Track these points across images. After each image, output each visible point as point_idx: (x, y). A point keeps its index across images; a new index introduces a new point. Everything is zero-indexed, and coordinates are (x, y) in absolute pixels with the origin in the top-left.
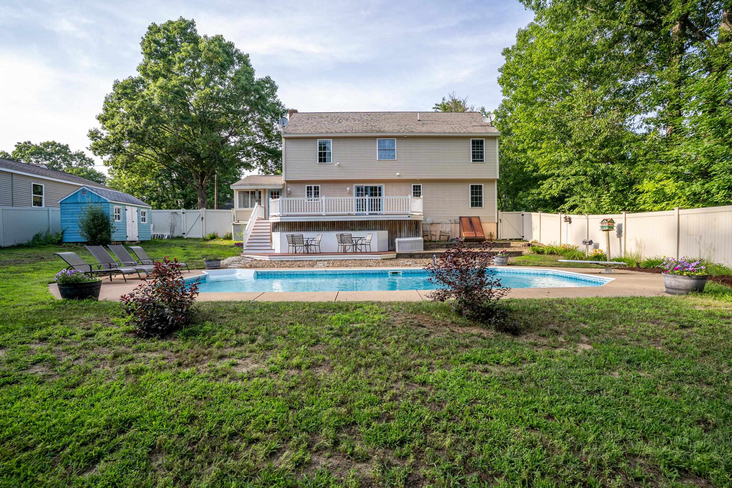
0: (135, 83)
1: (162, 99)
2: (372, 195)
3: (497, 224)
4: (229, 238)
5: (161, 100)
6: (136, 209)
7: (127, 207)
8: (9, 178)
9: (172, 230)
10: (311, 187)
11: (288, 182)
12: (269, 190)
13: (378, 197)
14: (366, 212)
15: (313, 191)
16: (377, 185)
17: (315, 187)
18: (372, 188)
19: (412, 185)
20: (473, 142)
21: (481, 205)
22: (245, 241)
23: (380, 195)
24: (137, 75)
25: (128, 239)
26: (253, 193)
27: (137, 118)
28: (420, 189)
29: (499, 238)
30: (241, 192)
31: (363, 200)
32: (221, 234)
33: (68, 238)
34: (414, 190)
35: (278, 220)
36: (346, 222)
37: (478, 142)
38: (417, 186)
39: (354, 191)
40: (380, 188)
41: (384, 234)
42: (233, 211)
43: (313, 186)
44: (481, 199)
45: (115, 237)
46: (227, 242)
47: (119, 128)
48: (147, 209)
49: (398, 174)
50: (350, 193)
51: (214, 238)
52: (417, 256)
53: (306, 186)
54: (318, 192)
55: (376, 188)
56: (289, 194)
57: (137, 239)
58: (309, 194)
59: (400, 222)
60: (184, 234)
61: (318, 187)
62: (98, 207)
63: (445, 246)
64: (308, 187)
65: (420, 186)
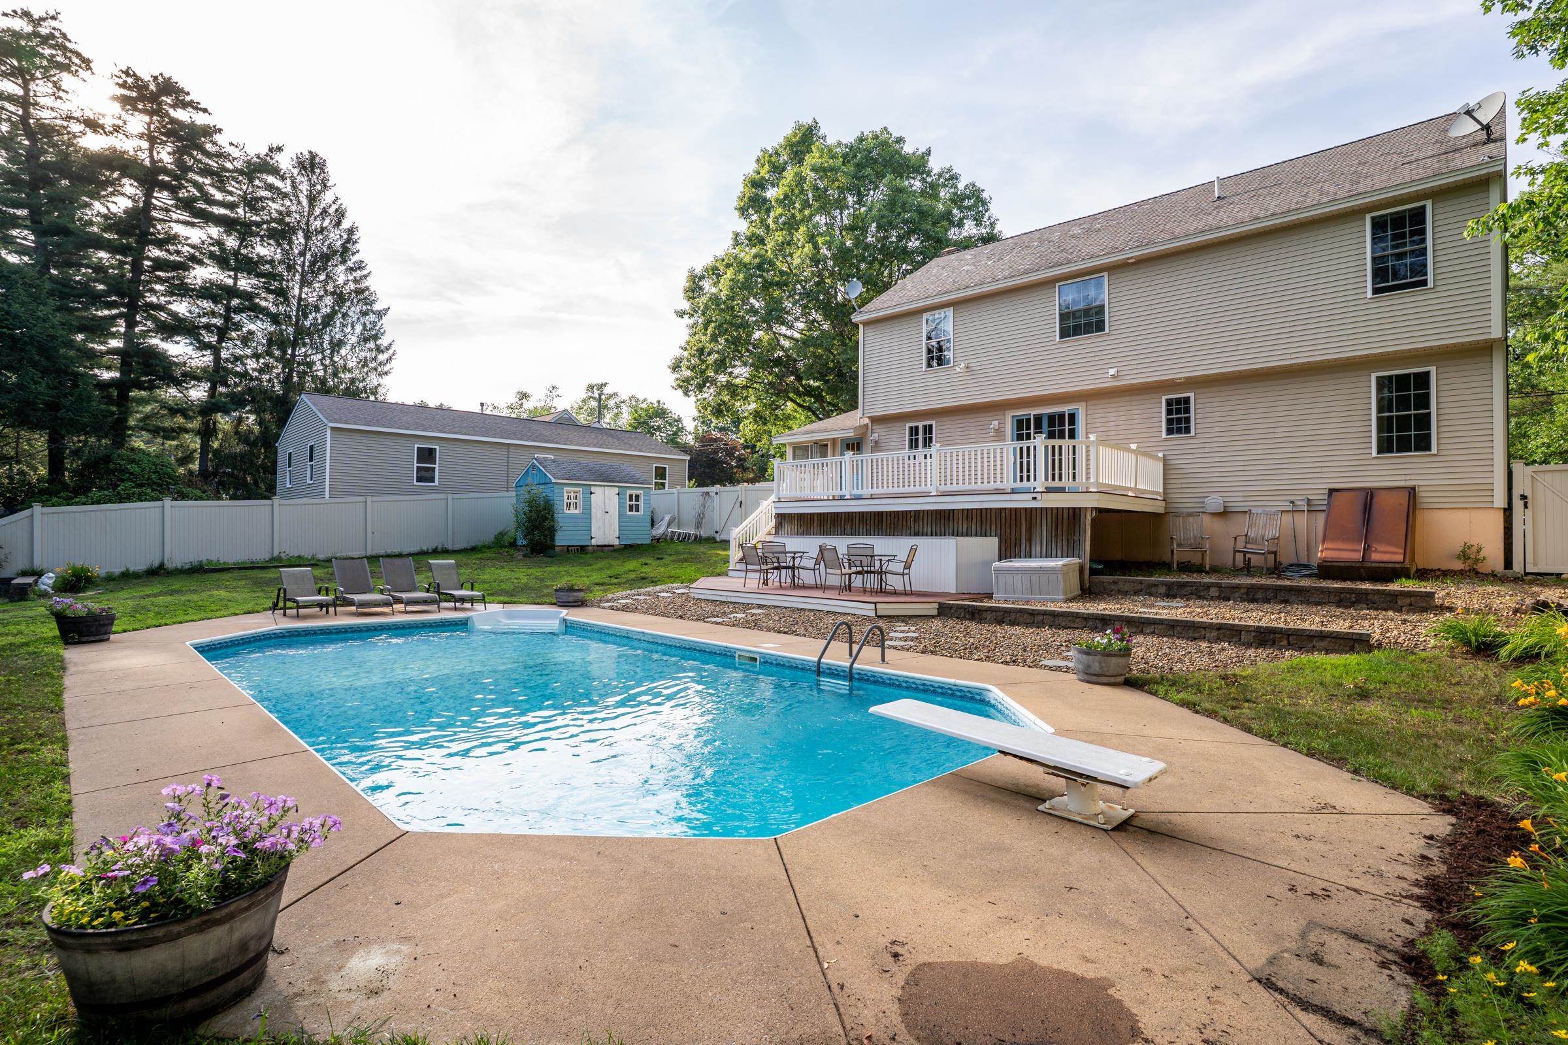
2: (1051, 435)
3: (1508, 511)
6: (616, 490)
7: (593, 489)
8: (504, 451)
9: (699, 524)
10: (917, 428)
11: (875, 420)
12: (842, 440)
13: (1066, 443)
14: (1036, 484)
15: (920, 437)
16: (1065, 409)
17: (925, 427)
18: (1051, 418)
19: (1164, 398)
20: (1378, 225)
21: (1424, 444)
23: (1072, 435)
25: (594, 542)
28: (1187, 410)
29: (1517, 567)
31: (1028, 448)
33: (518, 541)
34: (1169, 412)
37: (1398, 221)
38: (1178, 401)
39: (1009, 428)
40: (1072, 417)
41: (987, 547)
43: (920, 424)
44: (1424, 422)
45: (562, 539)
48: (644, 489)
49: (1112, 372)
50: (999, 435)
52: (989, 616)
53: (908, 425)
54: (931, 439)
55: (1061, 416)
56: (876, 446)
57: (616, 542)
58: (913, 444)
60: (717, 532)
61: (931, 426)
63: (1162, 590)
64: (911, 428)
65: (1187, 400)
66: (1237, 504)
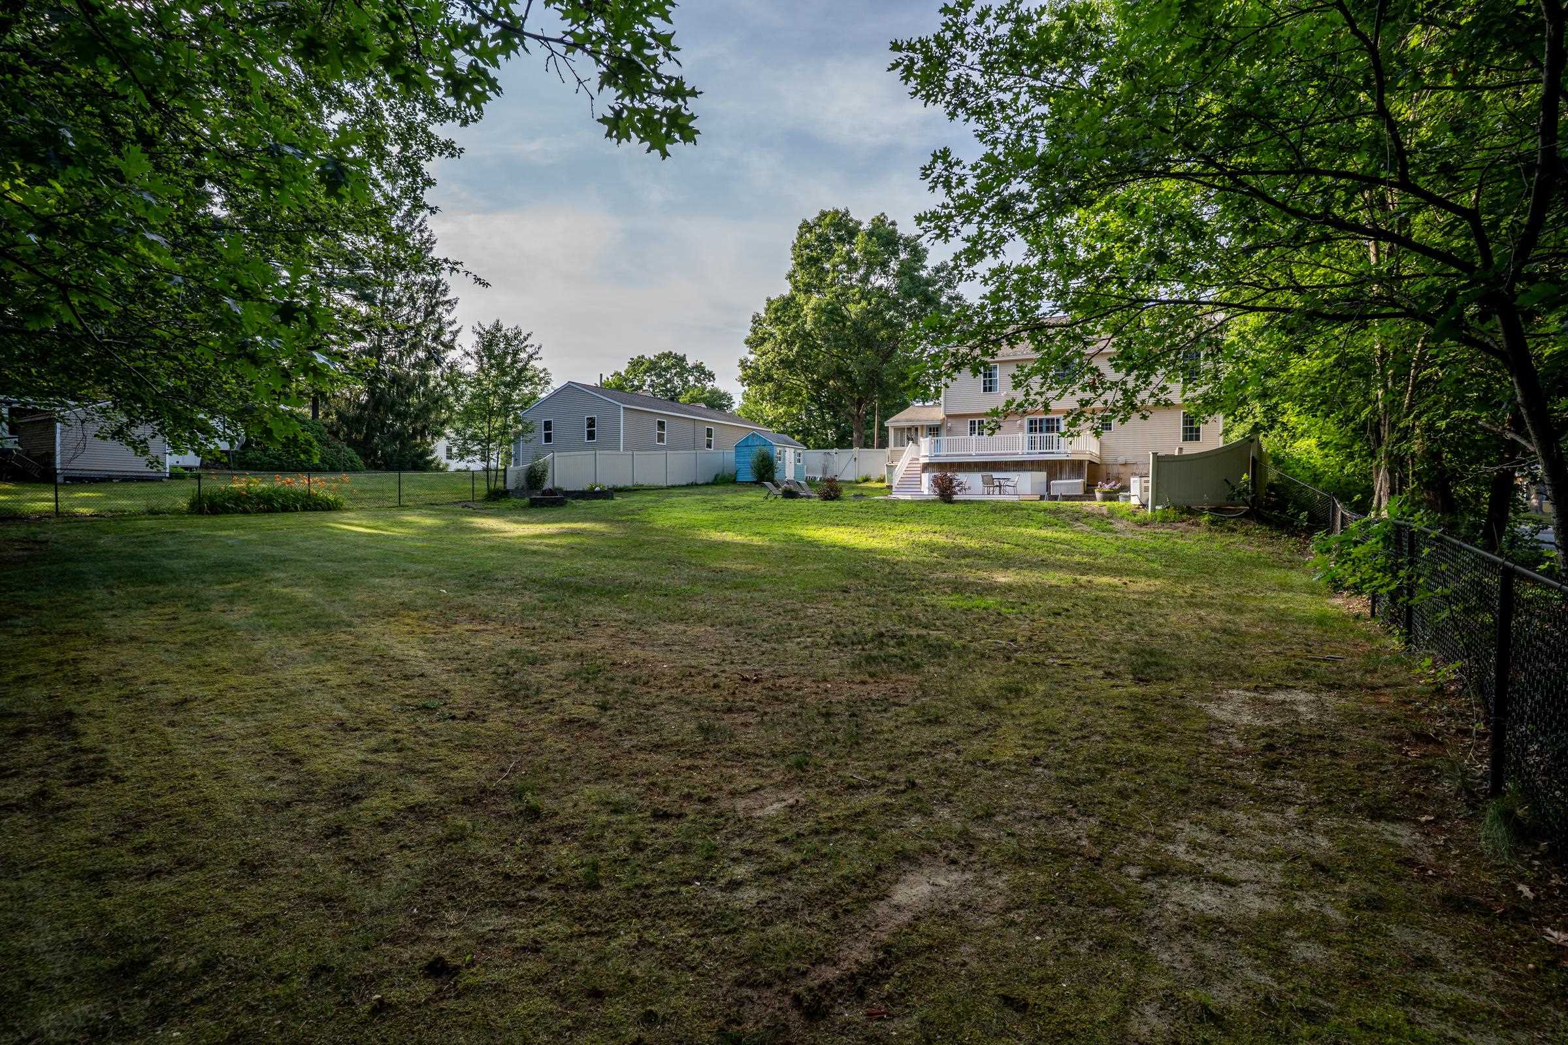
0: (787, 303)
1: (816, 322)
4: (882, 481)
5: (815, 324)
6: (792, 450)
7: (785, 449)
8: (690, 425)
9: (825, 472)
10: (974, 422)
11: (949, 416)
12: (925, 426)
15: (977, 426)
16: (1055, 417)
17: (979, 422)
18: (1047, 421)
21: (1198, 438)
22: (895, 484)
24: (786, 289)
25: (787, 480)
26: (909, 429)
27: (790, 344)
30: (896, 429)
32: (875, 476)
33: (740, 479)
35: (927, 460)
36: (1000, 463)
39: (1026, 425)
40: (1058, 421)
41: (1042, 476)
42: (888, 451)
43: (977, 420)
44: (1198, 430)
45: (777, 476)
46: (879, 485)
47: (771, 356)
48: (802, 449)
50: (1021, 427)
51: (867, 480)
53: (969, 421)
54: (983, 428)
55: (1053, 420)
56: (950, 431)
57: (794, 480)
58: (972, 430)
59: (1061, 462)
60: (836, 476)
61: (982, 422)
62: (765, 449)
64: (971, 422)
66: (1131, 461)
